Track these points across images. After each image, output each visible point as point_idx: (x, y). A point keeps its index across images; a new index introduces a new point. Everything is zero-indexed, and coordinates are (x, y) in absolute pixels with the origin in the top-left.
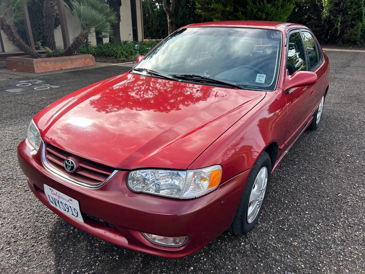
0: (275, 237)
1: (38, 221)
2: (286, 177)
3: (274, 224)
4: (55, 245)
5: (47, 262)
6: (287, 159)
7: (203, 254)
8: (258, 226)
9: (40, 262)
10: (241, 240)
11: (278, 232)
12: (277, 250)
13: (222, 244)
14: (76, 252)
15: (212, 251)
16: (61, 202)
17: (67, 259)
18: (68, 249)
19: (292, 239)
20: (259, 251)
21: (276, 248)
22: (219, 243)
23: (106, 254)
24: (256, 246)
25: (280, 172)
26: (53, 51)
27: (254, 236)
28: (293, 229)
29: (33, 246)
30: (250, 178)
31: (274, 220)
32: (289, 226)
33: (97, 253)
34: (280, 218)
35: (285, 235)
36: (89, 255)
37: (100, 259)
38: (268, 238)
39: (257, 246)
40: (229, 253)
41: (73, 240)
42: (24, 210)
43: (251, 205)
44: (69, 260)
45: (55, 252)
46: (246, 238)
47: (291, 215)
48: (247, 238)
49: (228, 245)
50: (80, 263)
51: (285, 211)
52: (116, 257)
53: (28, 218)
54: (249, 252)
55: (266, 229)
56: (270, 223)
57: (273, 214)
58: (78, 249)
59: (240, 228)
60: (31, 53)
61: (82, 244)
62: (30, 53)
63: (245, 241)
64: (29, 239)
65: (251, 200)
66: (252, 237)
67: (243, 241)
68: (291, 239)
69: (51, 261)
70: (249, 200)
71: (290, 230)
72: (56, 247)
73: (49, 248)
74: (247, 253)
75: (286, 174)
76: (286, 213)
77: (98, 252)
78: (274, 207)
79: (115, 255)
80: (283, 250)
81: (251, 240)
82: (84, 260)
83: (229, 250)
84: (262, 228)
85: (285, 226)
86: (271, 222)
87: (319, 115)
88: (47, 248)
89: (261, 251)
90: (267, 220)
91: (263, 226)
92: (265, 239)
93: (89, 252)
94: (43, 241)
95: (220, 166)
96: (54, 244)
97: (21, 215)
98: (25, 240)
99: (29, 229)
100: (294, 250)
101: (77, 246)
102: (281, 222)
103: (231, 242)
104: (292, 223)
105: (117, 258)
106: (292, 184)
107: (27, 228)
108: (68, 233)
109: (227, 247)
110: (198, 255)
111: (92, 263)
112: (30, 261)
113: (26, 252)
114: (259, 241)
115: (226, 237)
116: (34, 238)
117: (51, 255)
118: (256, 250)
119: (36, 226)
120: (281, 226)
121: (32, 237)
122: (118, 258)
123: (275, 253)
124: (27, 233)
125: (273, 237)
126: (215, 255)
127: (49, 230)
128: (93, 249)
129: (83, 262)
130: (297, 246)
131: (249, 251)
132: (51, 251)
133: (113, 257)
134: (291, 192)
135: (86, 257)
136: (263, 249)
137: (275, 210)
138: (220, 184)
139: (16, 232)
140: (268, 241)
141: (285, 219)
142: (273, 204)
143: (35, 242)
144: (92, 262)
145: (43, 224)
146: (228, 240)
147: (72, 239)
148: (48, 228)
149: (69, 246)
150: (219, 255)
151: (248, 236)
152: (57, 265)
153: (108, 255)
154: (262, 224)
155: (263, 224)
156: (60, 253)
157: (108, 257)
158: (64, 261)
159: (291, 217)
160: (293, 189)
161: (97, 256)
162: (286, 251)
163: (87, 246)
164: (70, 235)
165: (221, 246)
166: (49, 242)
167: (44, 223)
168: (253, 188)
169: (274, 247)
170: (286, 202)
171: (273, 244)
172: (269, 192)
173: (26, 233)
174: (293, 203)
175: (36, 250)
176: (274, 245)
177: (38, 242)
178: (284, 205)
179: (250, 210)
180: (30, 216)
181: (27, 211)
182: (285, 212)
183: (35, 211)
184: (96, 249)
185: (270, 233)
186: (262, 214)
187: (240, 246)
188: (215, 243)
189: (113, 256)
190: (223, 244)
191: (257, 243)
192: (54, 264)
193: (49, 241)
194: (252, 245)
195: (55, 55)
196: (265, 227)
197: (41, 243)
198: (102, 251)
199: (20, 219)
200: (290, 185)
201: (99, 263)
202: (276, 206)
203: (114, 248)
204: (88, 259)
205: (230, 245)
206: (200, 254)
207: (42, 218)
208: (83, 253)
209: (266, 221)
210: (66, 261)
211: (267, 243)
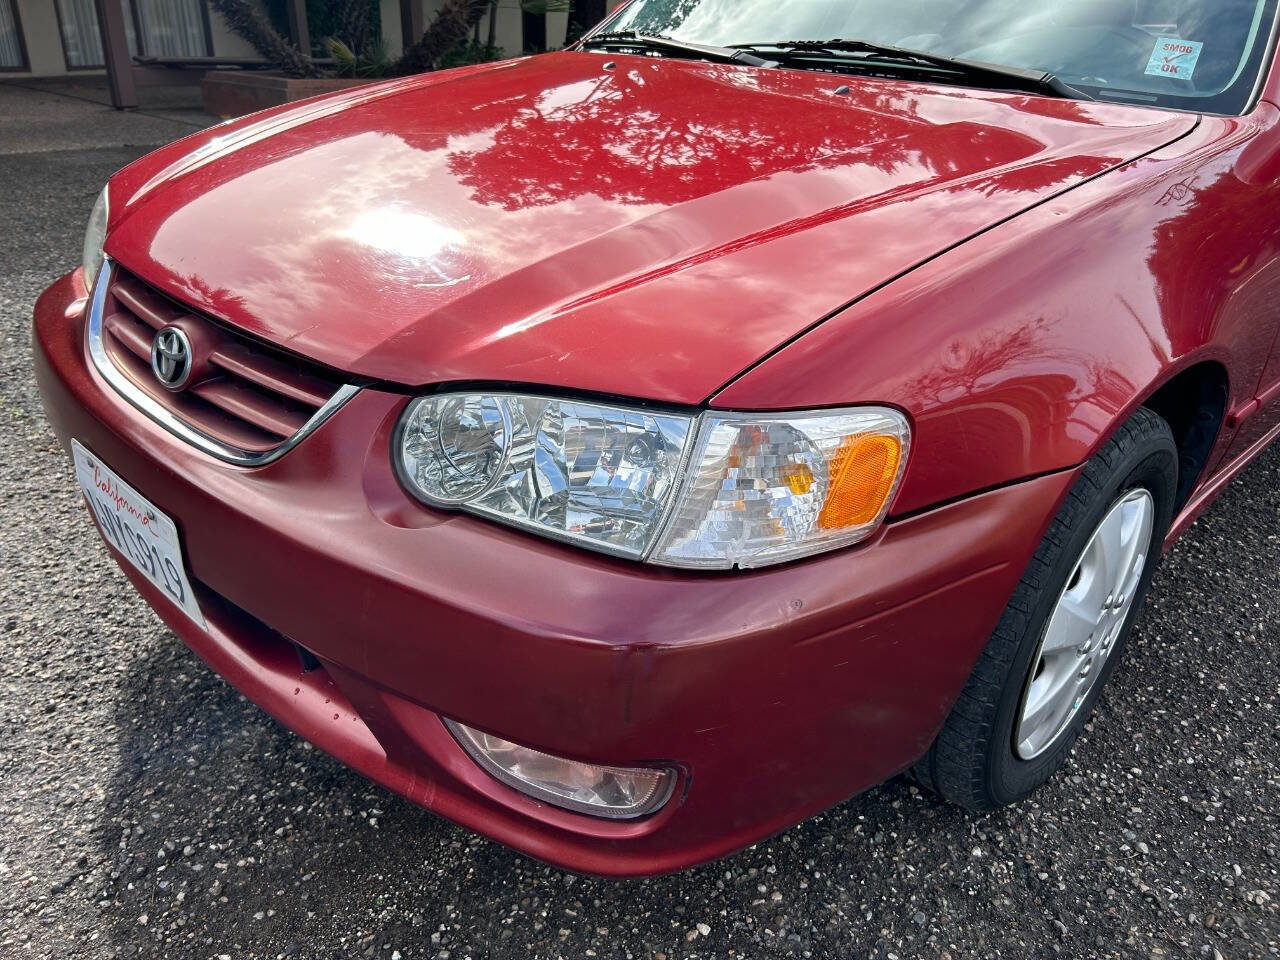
0: (1150, 846)
1: (105, 615)
2: (1227, 579)
3: (1150, 783)
4: (135, 721)
5: (76, 786)
6: (1234, 504)
7: (772, 870)
8: (1067, 779)
9: (49, 782)
10: (970, 830)
11: (1169, 822)
12: (1160, 913)
13: (873, 835)
14: (212, 763)
15: (819, 866)
16: (126, 526)
17: (164, 785)
18: (180, 744)
19: (1244, 872)
20: (1057, 902)
21: (1155, 901)
22: (858, 828)
23: (331, 793)
24: (1044, 876)
25: (1198, 551)
26: (361, 57)
27: (1040, 824)
28: (1249, 822)
29: (51, 709)
30: (1062, 528)
31: (1154, 761)
32: (1232, 806)
33: (293, 784)
34: (1186, 758)
35: (1208, 847)
36: (257, 787)
37: (300, 809)
38: (1115, 846)
39: (1053, 876)
40: (900, 887)
41: (215, 711)
42: (71, 565)
43: (1047, 667)
44: (170, 791)
45: (127, 748)
46: (998, 828)
47: (1244, 751)
48: (1004, 828)
49: (905, 846)
50: (211, 815)
51: (1214, 730)
52: (370, 816)
53: (77, 597)
54: (1007, 902)
55: (1109, 800)
56: (1130, 776)
57: (1150, 735)
58: (222, 750)
59: (976, 774)
61: (245, 733)
63: (989, 840)
64: (46, 680)
65: (1050, 641)
66: (1031, 830)
67: (984, 837)
68: (1238, 870)
69: (96, 786)
70: (1040, 641)
71: (1233, 824)
72: (139, 728)
73: (110, 730)
74: (997, 903)
75: (1225, 564)
76: (1220, 738)
77: (301, 776)
78: (1156, 700)
79: (371, 804)
80: (1188, 922)
81: (1024, 839)
82: (229, 803)
83: (906, 871)
84: (1087, 795)
85: (1209, 800)
86: (1136, 770)
88: (102, 726)
89: (1069, 907)
90: (1115, 758)
91: (1090, 784)
92: (1098, 847)
93: (264, 775)
94: (97, 697)
95: (900, 418)
96: (134, 716)
97: (54, 583)
98: (30, 681)
99: (59, 641)
100: (1253, 930)
101: (222, 738)
102: (1187, 777)
103: (919, 833)
104: (1248, 793)
105: (373, 821)
106: (1256, 613)
107: (56, 634)
108: (204, 678)
109: (897, 855)
110: (746, 871)
111: (262, 823)
112: (16, 771)
113: (14, 732)
114: (1064, 852)
115: (896, 805)
116: (67, 679)
117: (107, 759)
118: (1045, 892)
119: (90, 632)
120: (1185, 799)
121: (59, 671)
122: (380, 821)
123: (1143, 930)
124: (48, 653)
125: (1144, 847)
126: (829, 883)
127: (135, 656)
128: (284, 761)
129: (224, 810)
130: (1268, 912)
131: (1008, 895)
132: (110, 744)
133: (356, 813)
134: (1251, 646)
135: (243, 790)
136: (1084, 896)
137: (1160, 716)
138: (889, 519)
139: (9, 646)
140: (1110, 861)
141: (1212, 766)
142: (1151, 689)
143: (64, 696)
144: (261, 819)
145: (120, 630)
146: (906, 822)
147: (214, 707)
148: (137, 646)
149: (189, 735)
150: (849, 890)
151: (1011, 819)
152: (114, 805)
153: (340, 801)
154: (1085, 774)
155: (1095, 775)
156: (145, 756)
157: (334, 808)
158: (147, 793)
159: (1242, 763)
160: (1259, 635)
161: (293, 798)
162: (1205, 927)
163: (262, 745)
164: (209, 688)
165: (868, 847)
166: (117, 704)
167: (127, 625)
168: (1069, 588)
169: (1145, 895)
170: (1222, 687)
171: (1136, 882)
172: (1139, 631)
173: (44, 652)
174: (1257, 699)
175: (53, 728)
176: (1145, 888)
177: (74, 697)
178: (1209, 702)
179: (1040, 693)
180: (87, 589)
181: (80, 570)
182: (1213, 736)
183: (111, 573)
184: (297, 766)
185: (1126, 825)
186: (1089, 728)
187: (965, 860)
188: (839, 826)
189: (358, 805)
190: (879, 838)
191: (1050, 863)
192: (102, 797)
193: (121, 702)
194: (1028, 866)
195: (364, 72)
196: (1104, 792)
197: (85, 703)
198: (319, 779)
199: (45, 598)
200: (1245, 617)
201: (288, 827)
202: (1171, 702)
204: (248, 804)
205: (914, 850)
206: (759, 867)
207: (128, 606)
208: (238, 771)
209: (1110, 764)
210: (155, 794)
211: (1108, 869)
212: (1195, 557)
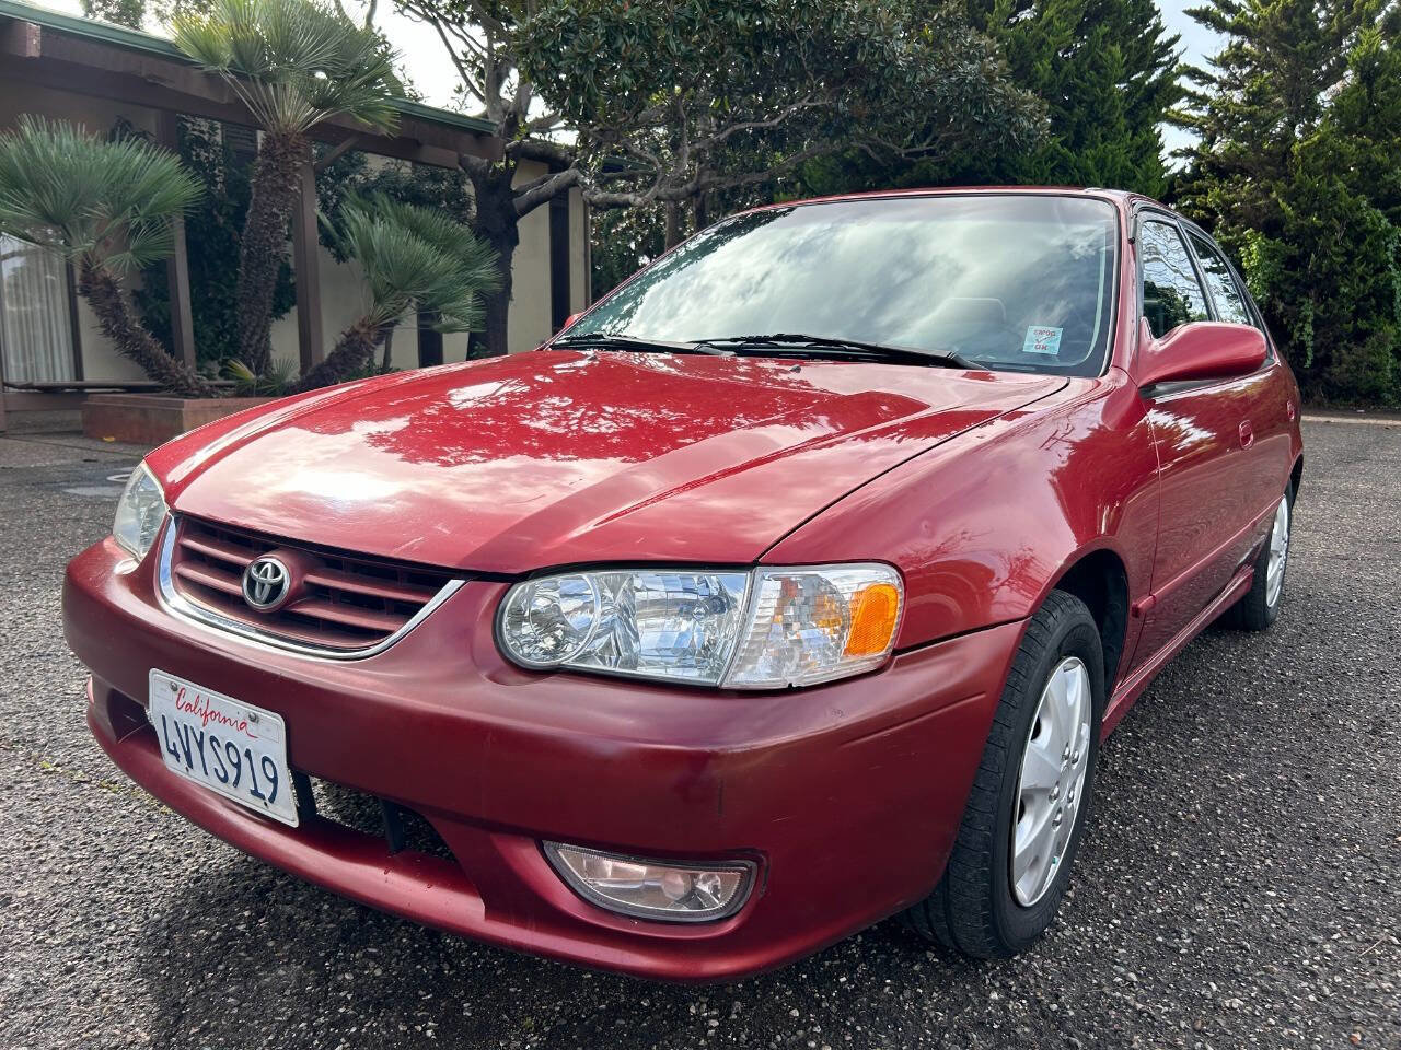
0: (1138, 975)
1: (105, 885)
2: (1164, 774)
3: (1129, 931)
4: (163, 972)
5: (117, 1032)
6: (1159, 718)
7: (818, 1029)
8: (1059, 934)
9: (87, 1031)
10: (985, 981)
11: (1150, 957)
12: (1156, 1024)
13: (901, 993)
14: (253, 1000)
15: (859, 1021)
16: (213, 739)
17: (209, 1023)
18: (215, 987)
19: (1219, 987)
20: (1069, 1025)
21: (1150, 1015)
22: (887, 989)
23: (382, 1014)
24: (1054, 1007)
25: (1136, 755)
26: (261, 377)
27: (1043, 970)
28: (1215, 951)
29: (70, 970)
31: (1130, 914)
32: (1201, 940)
33: (341, 1010)
34: (1155, 909)
35: (1186, 972)
36: (304, 1016)
37: (353, 1030)
38: (1110, 980)
39: (1061, 1006)
40: (933, 1030)
41: (245, 957)
42: (55, 845)
43: (1027, 809)
44: (216, 1028)
45: (159, 998)
46: (1009, 976)
47: (1202, 900)
48: (1014, 976)
49: (931, 999)
50: (265, 1043)
51: (1174, 886)
52: (425, 1029)
53: (69, 872)
54: (1027, 1030)
55: (1097, 946)
56: (1111, 926)
57: (1122, 895)
58: (260, 989)
60: (180, 382)
61: (281, 972)
62: (178, 380)
63: (1003, 986)
64: (58, 945)
65: (1026, 782)
66: (1036, 975)
67: (998, 985)
68: (1214, 987)
69: (137, 1029)
70: (1018, 779)
71: (1203, 953)
72: (169, 978)
73: (138, 983)
74: (1019, 1031)
75: (1161, 763)
76: (1180, 892)
77: (347, 1003)
78: (1122, 868)
79: (424, 1020)
80: (1180, 1028)
81: (1032, 982)
82: (280, 1032)
83: (936, 1017)
84: (1079, 944)
85: (1180, 938)
86: (1116, 921)
87: (1273, 570)
88: (130, 980)
89: (1080, 1028)
90: (1096, 915)
91: (1080, 936)
92: (1095, 981)
93: (310, 1005)
94: (114, 956)
95: (894, 572)
96: (162, 968)
97: (41, 862)
98: (41, 948)
99: (62, 911)
100: (1235, 1028)
101: (258, 979)
102: (1158, 923)
103: (941, 988)
104: (1211, 929)
106: (1192, 797)
107: (56, 905)
108: (226, 930)
109: (925, 1005)
110: (794, 1033)
111: (318, 1045)
112: (47, 1026)
113: (36, 992)
114: (1067, 987)
115: (916, 968)
116: (80, 943)
117: (143, 1007)
118: (1060, 1020)
119: (94, 901)
120: (1160, 939)
121: (70, 936)
122: (436, 1032)
123: (1144, 1037)
124: (53, 922)
125: (1133, 976)
126: (870, 1033)
127: (147, 917)
128: (327, 992)
129: (276, 1038)
130: (1244, 1014)
131: (1028, 1026)
132: (141, 994)
133: (411, 1028)
134: (1193, 822)
135: (291, 1020)
136: (1090, 1018)
137: (1128, 880)
138: (895, 652)
139: (9, 919)
140: (1106, 990)
141: (1178, 913)
142: (1116, 861)
143: (80, 958)
144: (316, 1042)
145: (125, 897)
146: (928, 980)
147: (242, 954)
148: (147, 909)
149: (223, 979)
150: (889, 1036)
151: (1018, 969)
152: (162, 1044)
153: (392, 1020)
154: (1074, 929)
155: (1082, 929)
156: (182, 1001)
157: (388, 1026)
158: (193, 1030)
159: (1202, 908)
160: (1198, 814)
161: (345, 1021)
162: (1195, 1030)
163: (301, 981)
164: (233, 939)
165: (898, 1003)
166: (140, 960)
167: (132, 892)
168: (1033, 738)
169: (1140, 1012)
170: (1174, 854)
171: (1132, 1003)
173: (49, 921)
174: (1205, 860)
175: (77, 986)
176: (1139, 1006)
177: (92, 959)
178: (1166, 867)
179: (1026, 833)
180: (79, 865)
181: (66, 849)
182: (1175, 892)
183: (101, 849)
184: (342, 994)
185: (1116, 963)
186: (1071, 894)
187: (985, 1002)
188: (870, 990)
189: (411, 1021)
190: (907, 993)
191: (1058, 997)
192: (148, 1038)
193: (143, 958)
194: (1039, 1001)
196: (1092, 940)
197: (106, 961)
198: (367, 1003)
199: (35, 876)
200: (1183, 800)
201: (347, 1045)
202: (1135, 869)
203: (421, 993)
204: (301, 1031)
205: (940, 1000)
206: (805, 1030)
207: (126, 876)
208: (281, 1005)
209: (1093, 919)
210: (201, 1032)
211: (1107, 996)
212: (1134, 759)
